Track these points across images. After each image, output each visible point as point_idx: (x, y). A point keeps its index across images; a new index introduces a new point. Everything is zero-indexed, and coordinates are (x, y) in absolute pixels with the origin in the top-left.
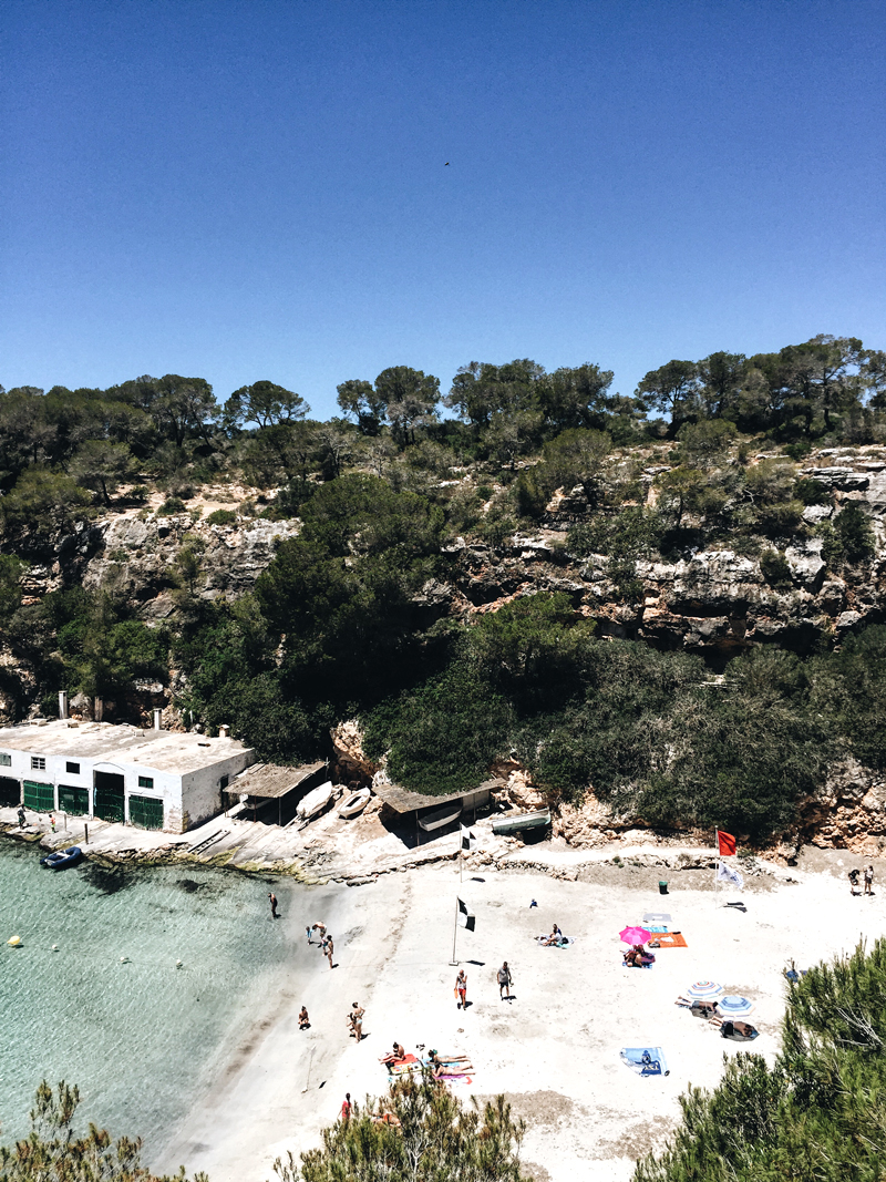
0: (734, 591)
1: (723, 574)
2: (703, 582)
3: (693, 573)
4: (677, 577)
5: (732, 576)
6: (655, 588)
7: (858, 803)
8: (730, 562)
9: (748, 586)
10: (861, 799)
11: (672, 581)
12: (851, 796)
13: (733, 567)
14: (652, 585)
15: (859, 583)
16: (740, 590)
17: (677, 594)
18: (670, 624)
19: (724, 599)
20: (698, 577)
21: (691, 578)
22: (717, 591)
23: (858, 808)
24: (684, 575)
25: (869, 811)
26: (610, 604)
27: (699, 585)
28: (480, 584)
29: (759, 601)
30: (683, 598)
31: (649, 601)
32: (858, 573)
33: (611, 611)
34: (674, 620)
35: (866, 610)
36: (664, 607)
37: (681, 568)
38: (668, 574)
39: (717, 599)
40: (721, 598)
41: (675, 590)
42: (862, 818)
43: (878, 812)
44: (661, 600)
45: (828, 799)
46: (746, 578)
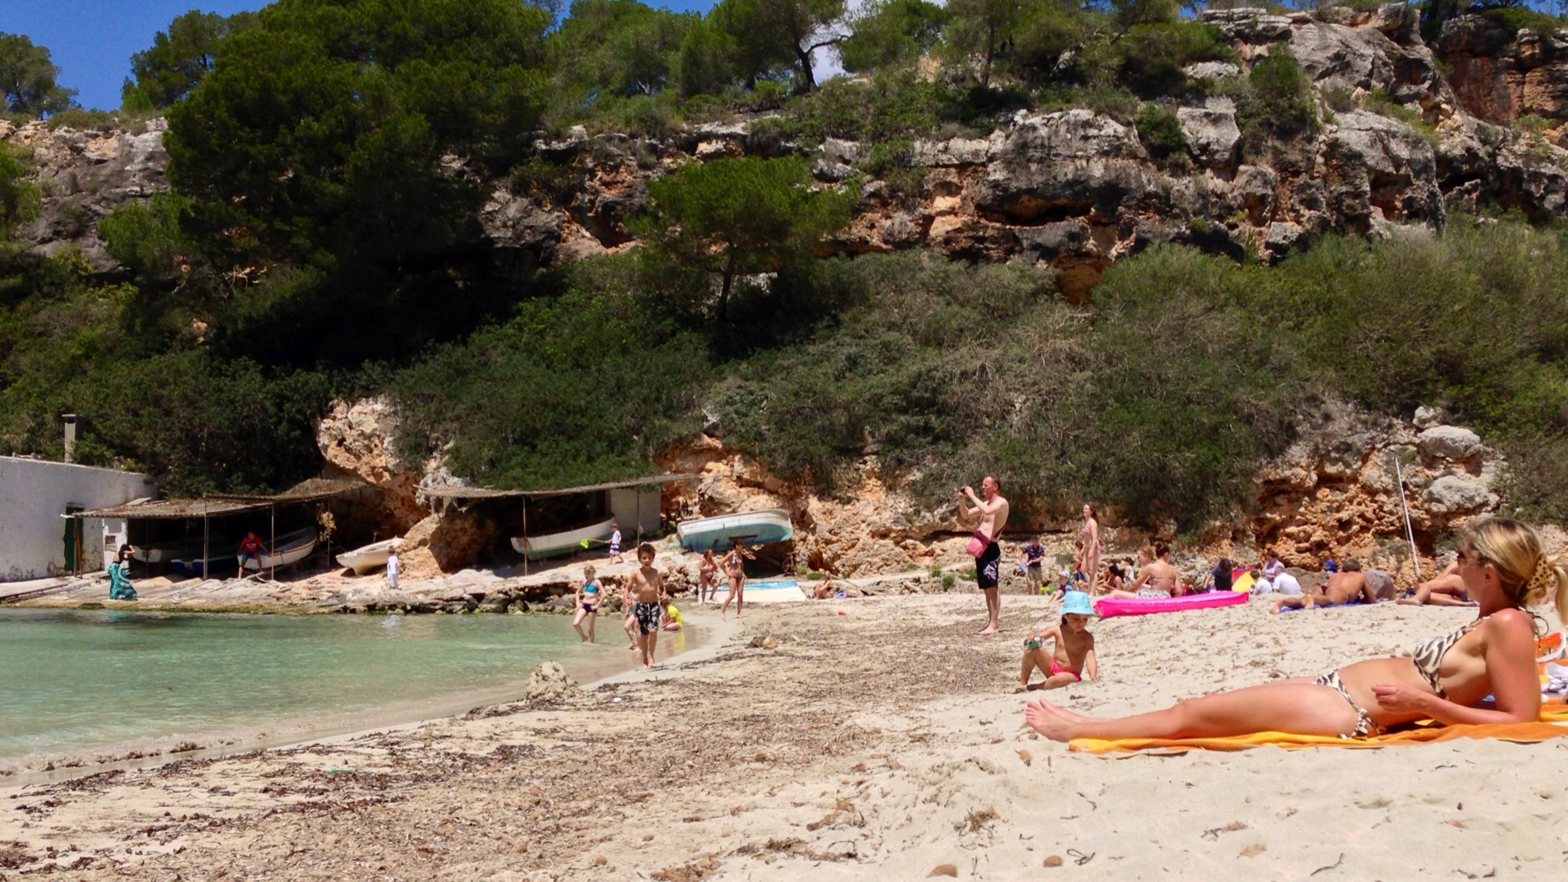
0: (1097, 170)
1: (1077, 144)
2: (1040, 161)
3: (1022, 148)
4: (992, 159)
5: (1092, 147)
6: (953, 177)
7: (1354, 480)
8: (1087, 124)
9: (1119, 162)
10: (1357, 472)
11: (984, 165)
12: (1340, 467)
13: (1093, 132)
14: (947, 174)
15: (1296, 174)
16: (1106, 168)
17: (995, 185)
18: (982, 240)
19: (1079, 184)
20: (1031, 152)
21: (1019, 156)
22: (1067, 171)
23: (1353, 489)
24: (1005, 152)
25: (1371, 492)
26: (869, 215)
27: (1034, 167)
28: (615, 203)
29: (1142, 186)
30: (1006, 190)
31: (942, 203)
32: (1294, 156)
33: (872, 227)
34: (990, 232)
35: (1309, 219)
36: (972, 209)
37: (998, 142)
38: (976, 153)
39: (1069, 184)
40: (1075, 182)
41: (991, 178)
42: (1363, 508)
43: (1387, 492)
44: (964, 199)
45: (1303, 473)
46: (1114, 149)
